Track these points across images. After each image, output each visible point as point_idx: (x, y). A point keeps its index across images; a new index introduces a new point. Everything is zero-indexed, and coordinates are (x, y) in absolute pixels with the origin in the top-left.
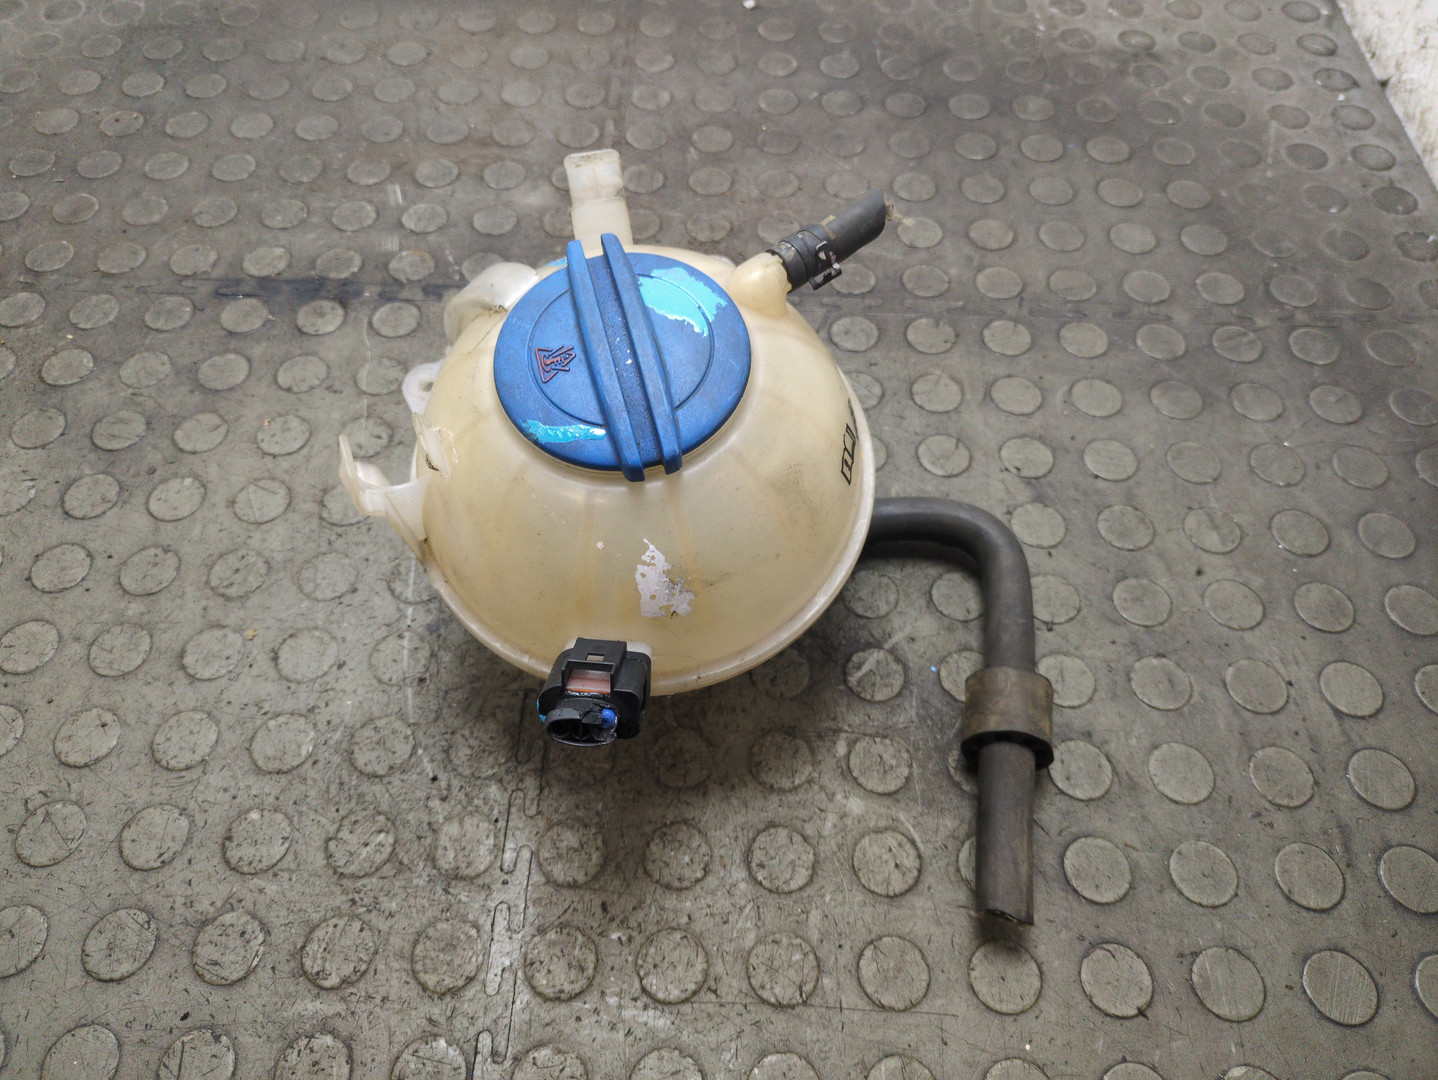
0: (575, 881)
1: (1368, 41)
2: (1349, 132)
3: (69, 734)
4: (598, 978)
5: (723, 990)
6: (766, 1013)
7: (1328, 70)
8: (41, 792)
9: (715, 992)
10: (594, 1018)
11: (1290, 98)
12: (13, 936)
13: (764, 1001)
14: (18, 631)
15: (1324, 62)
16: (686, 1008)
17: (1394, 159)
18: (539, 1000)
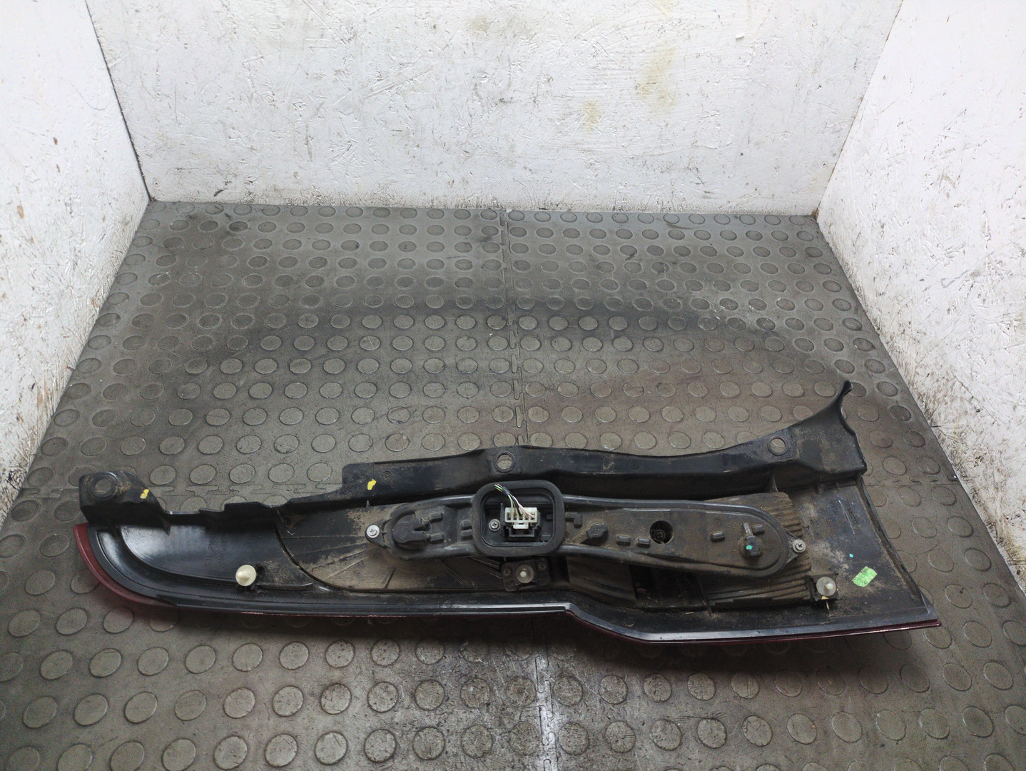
1: (875, 321)
2: (874, 374)
7: (859, 339)
11: (843, 356)
15: (857, 335)
17: (897, 390)
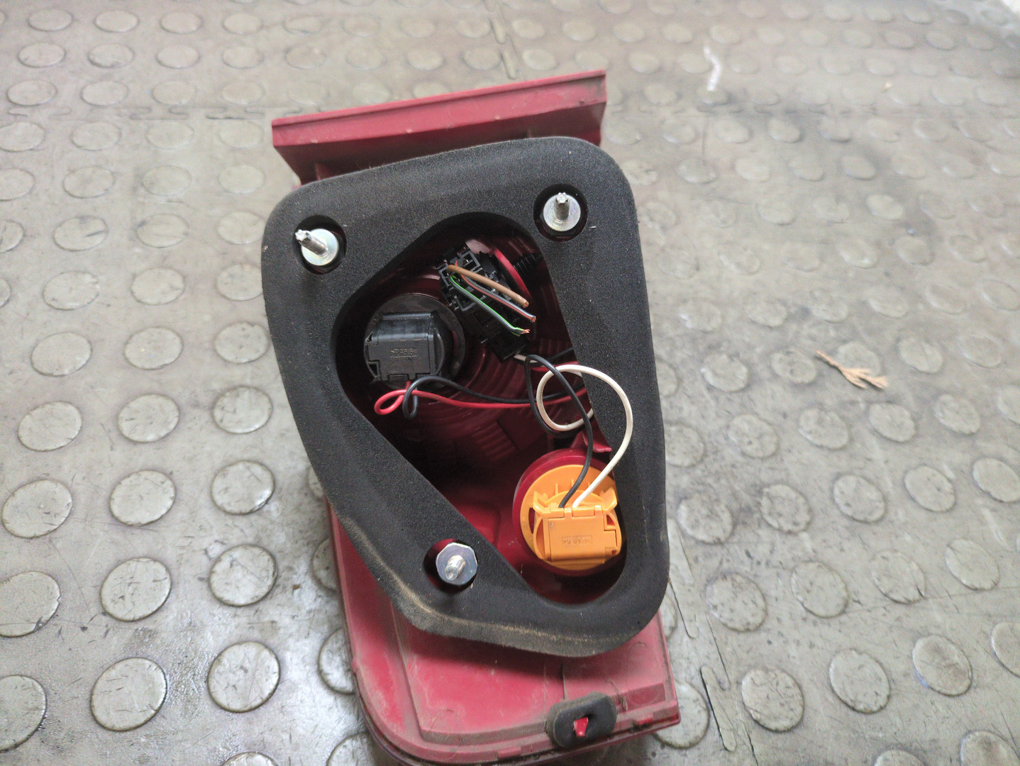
0: (719, 539)
3: (224, 486)
4: (770, 610)
5: (862, 599)
6: (899, 611)
8: (216, 541)
9: (859, 602)
10: (781, 640)
12: (246, 671)
13: (896, 602)
14: (134, 405)
16: (844, 618)
18: (734, 634)
